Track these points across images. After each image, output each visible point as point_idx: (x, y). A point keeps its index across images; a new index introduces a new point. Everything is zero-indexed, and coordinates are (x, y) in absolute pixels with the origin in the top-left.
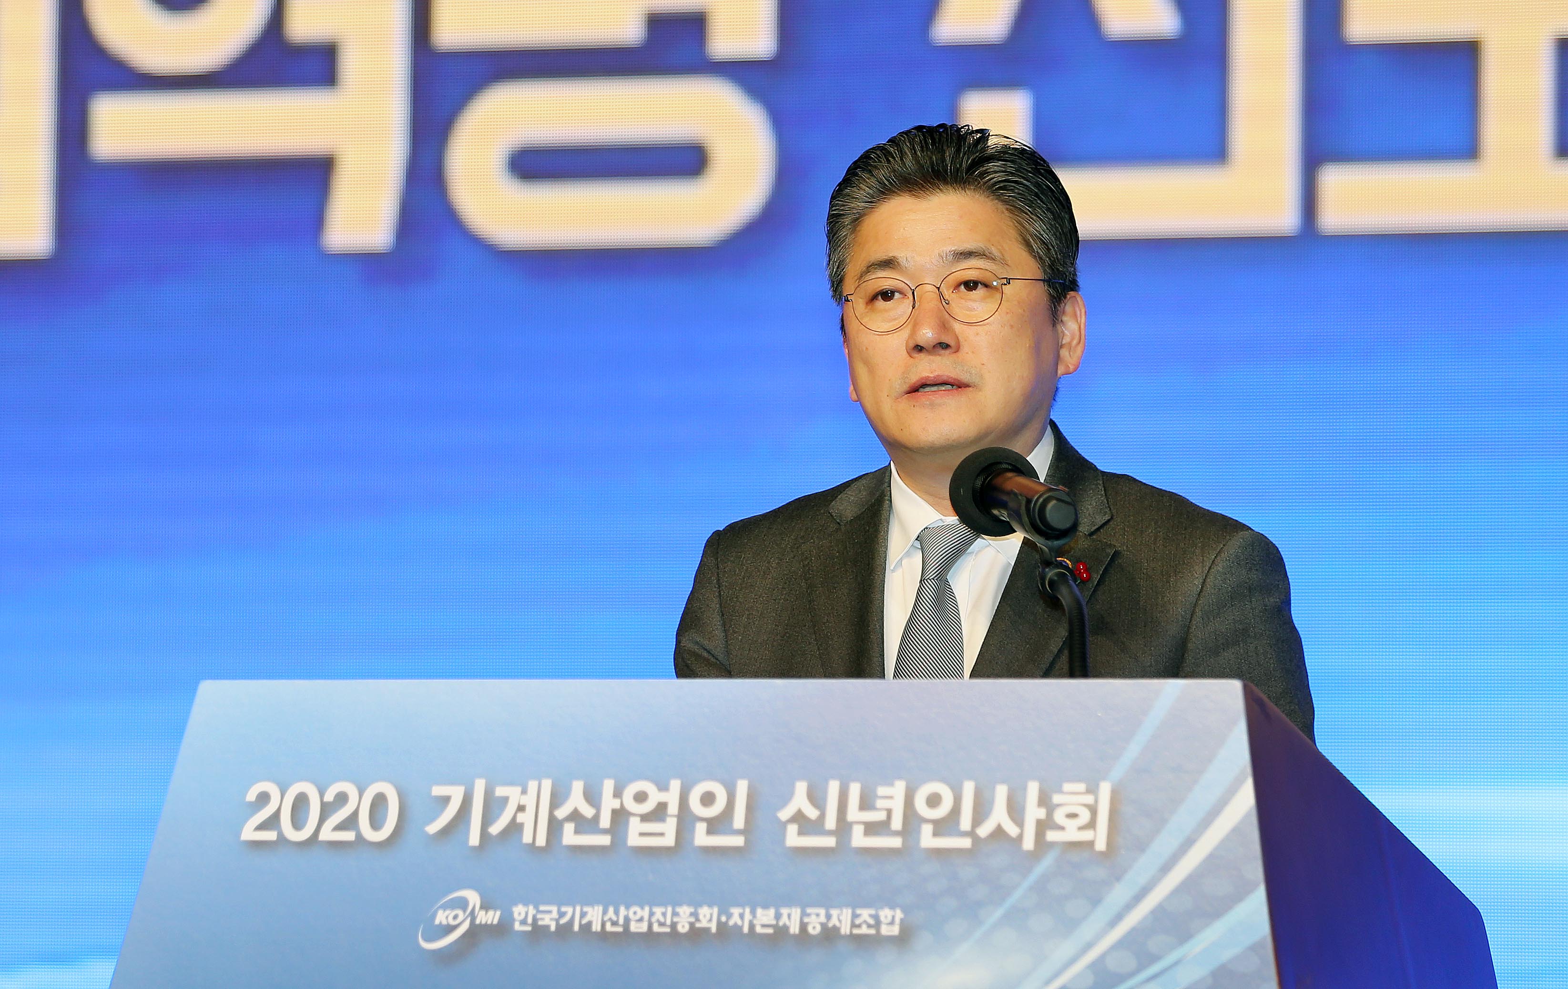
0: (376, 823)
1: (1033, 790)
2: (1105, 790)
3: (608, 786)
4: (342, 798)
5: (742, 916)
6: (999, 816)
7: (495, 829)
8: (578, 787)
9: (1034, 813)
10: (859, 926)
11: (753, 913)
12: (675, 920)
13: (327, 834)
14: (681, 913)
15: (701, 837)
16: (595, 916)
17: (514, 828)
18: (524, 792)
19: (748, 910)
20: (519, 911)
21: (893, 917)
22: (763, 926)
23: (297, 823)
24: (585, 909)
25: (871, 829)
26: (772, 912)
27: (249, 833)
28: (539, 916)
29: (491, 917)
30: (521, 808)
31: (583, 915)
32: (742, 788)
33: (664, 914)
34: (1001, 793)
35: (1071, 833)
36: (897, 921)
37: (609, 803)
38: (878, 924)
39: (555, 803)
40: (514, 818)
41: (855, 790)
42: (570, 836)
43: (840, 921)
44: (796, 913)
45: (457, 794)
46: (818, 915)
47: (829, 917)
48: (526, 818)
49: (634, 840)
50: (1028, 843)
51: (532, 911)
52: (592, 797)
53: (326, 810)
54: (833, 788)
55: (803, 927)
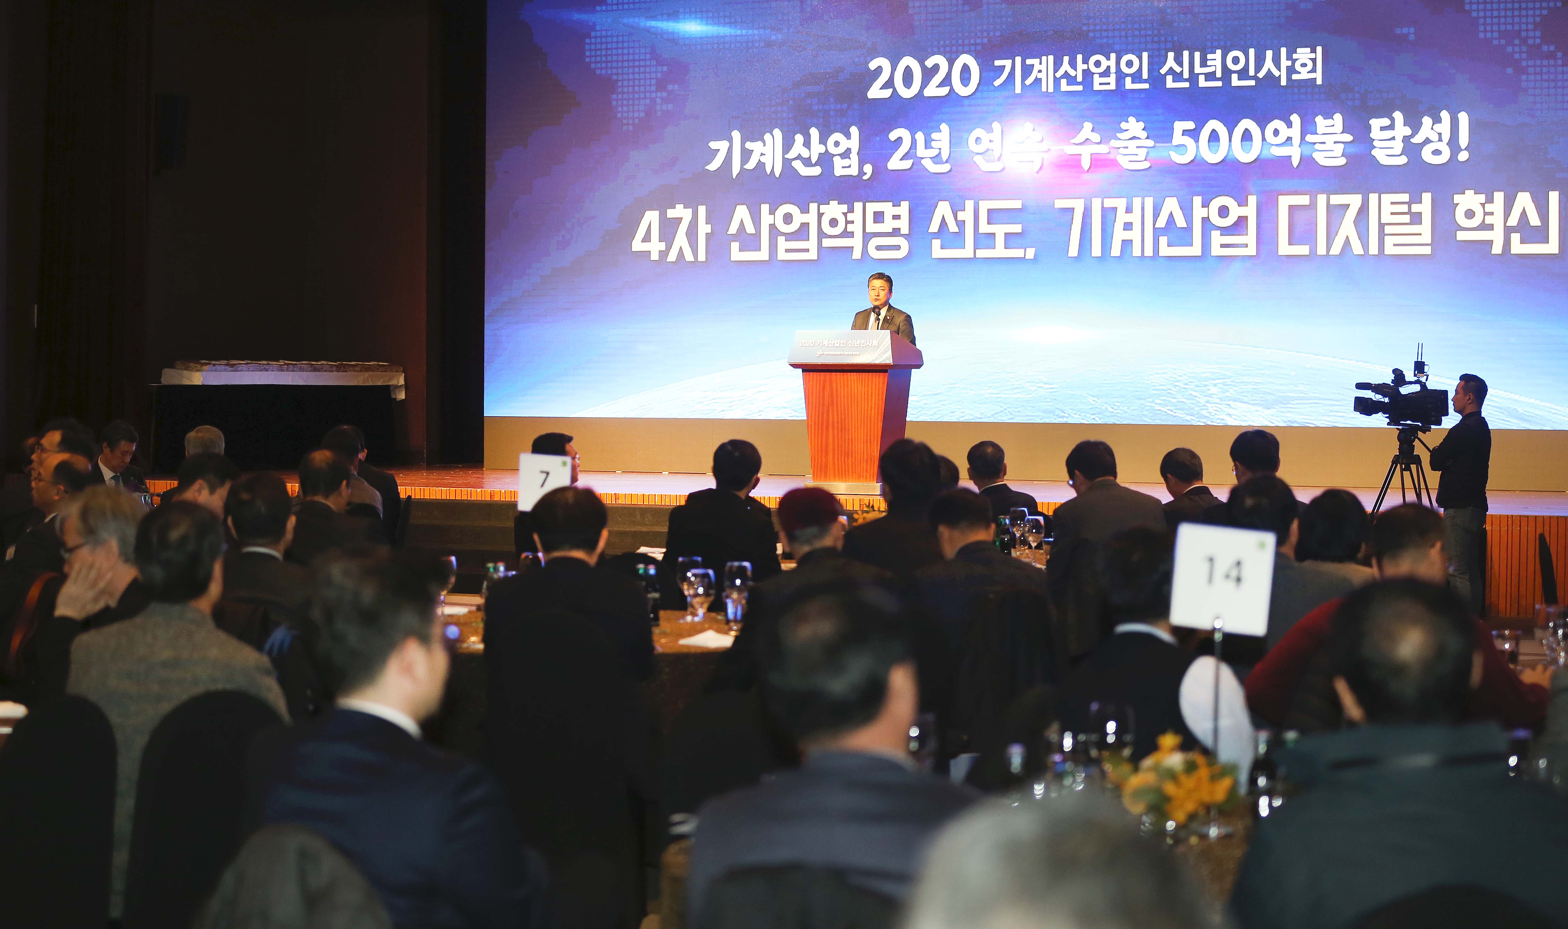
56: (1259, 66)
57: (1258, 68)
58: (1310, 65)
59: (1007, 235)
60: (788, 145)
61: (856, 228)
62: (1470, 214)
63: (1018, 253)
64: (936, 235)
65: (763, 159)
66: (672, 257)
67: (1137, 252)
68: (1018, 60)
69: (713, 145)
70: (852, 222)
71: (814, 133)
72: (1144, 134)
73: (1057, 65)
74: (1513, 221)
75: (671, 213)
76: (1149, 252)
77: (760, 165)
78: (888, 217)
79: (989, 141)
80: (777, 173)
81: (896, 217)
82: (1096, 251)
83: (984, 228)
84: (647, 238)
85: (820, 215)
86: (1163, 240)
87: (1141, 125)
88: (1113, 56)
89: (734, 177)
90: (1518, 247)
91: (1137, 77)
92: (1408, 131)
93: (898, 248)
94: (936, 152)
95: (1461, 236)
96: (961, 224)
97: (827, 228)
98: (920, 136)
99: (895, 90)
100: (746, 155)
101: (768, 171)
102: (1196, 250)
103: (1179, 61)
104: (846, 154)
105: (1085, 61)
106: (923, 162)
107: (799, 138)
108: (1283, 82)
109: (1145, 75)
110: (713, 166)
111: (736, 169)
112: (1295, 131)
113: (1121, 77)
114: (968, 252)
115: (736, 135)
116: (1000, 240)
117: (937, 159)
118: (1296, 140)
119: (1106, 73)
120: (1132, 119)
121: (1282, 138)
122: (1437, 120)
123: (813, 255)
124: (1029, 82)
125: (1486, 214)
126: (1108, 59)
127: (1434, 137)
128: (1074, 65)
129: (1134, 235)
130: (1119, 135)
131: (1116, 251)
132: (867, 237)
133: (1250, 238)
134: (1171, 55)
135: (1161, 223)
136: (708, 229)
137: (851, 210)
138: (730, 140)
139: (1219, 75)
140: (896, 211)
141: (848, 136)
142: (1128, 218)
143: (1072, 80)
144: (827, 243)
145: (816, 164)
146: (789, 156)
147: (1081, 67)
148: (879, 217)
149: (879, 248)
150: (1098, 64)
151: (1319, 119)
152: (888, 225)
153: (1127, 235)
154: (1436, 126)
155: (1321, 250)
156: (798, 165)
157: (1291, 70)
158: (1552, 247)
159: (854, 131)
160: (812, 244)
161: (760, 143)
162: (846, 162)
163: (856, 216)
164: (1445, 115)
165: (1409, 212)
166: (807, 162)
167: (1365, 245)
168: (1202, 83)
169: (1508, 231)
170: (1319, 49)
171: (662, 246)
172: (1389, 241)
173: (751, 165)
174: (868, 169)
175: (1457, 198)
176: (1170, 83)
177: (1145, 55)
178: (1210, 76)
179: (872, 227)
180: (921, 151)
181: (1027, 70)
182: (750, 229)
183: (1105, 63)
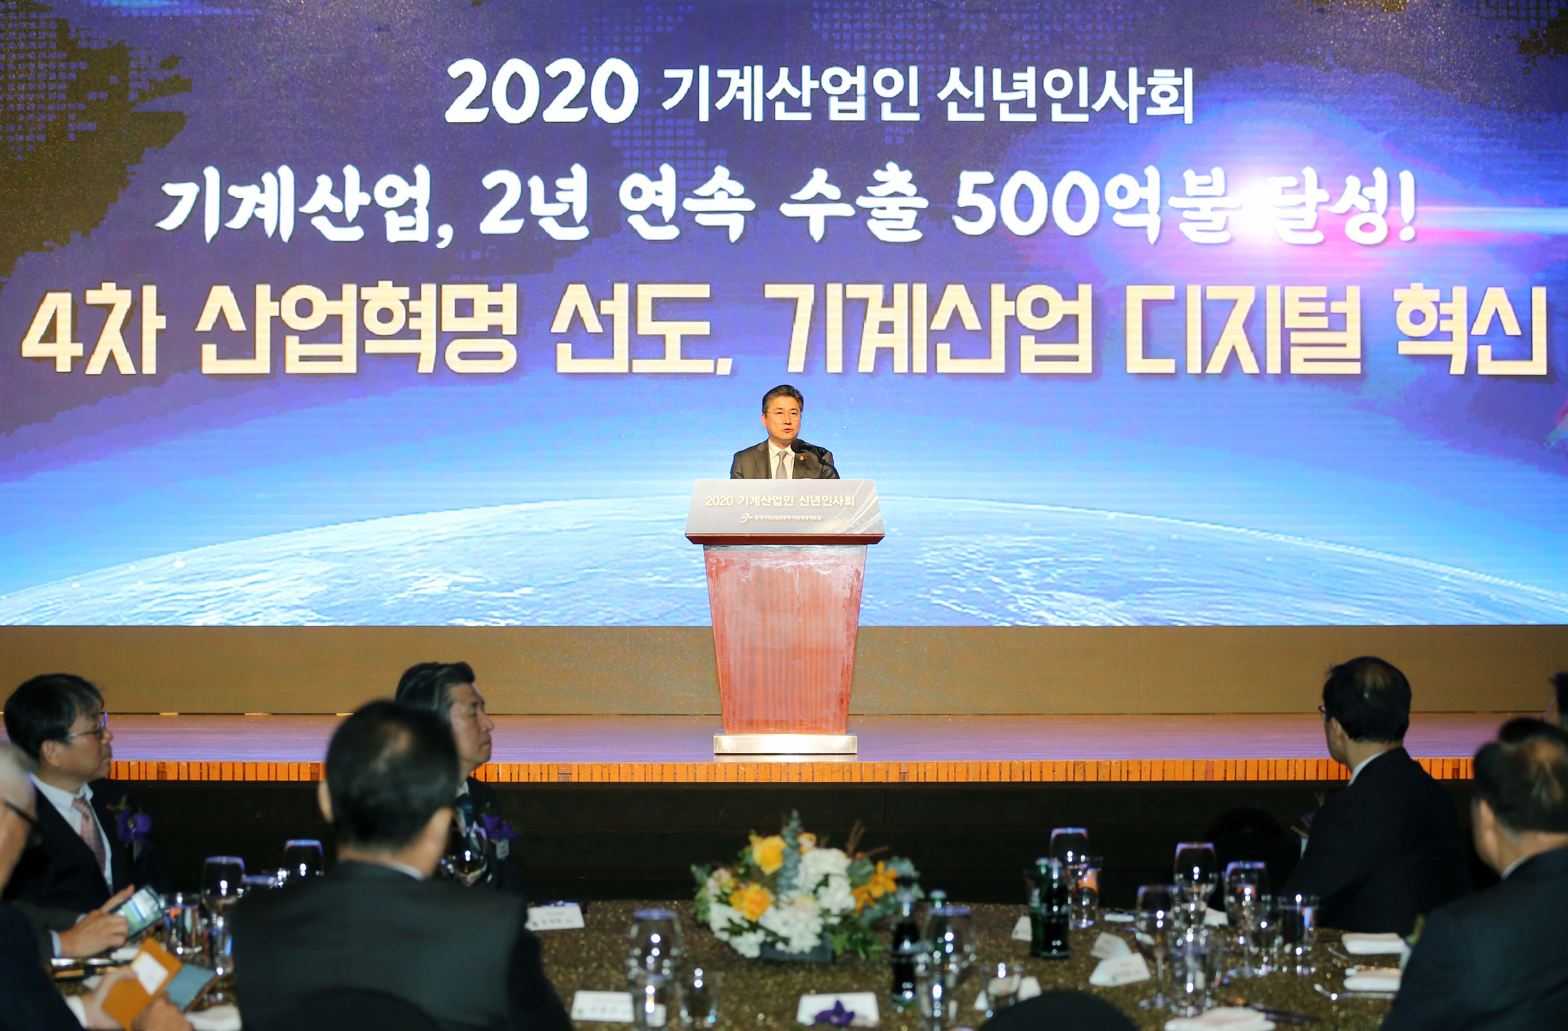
56: (1095, 93)
57: (1094, 95)
58: (1174, 95)
59: (684, 338)
60: (304, 191)
61: (426, 324)
62: (1417, 317)
63: (704, 366)
64: (562, 338)
65: (260, 213)
66: (96, 366)
67: (900, 365)
68: (704, 70)
69: (170, 189)
70: (418, 315)
71: (351, 174)
72: (912, 189)
73: (770, 80)
74: (1481, 328)
75: (93, 297)
76: (921, 366)
77: (256, 223)
78: (480, 307)
79: (654, 193)
80: (286, 234)
81: (496, 308)
82: (835, 363)
83: (647, 326)
84: (50, 336)
85: (361, 304)
86: (944, 349)
87: (908, 175)
88: (861, 70)
89: (208, 239)
90: (1487, 366)
91: (900, 103)
92: (1323, 195)
93: (498, 356)
94: (564, 208)
95: (1406, 348)
96: (607, 321)
97: (372, 323)
98: (536, 184)
99: (493, 110)
100: (229, 206)
101: (270, 230)
102: (996, 364)
103: (968, 80)
104: (408, 208)
105: (816, 75)
106: (542, 223)
107: (324, 182)
108: (1133, 118)
109: (913, 101)
110: (170, 223)
111: (211, 228)
112: (1152, 192)
113: (874, 102)
114: (619, 363)
115: (212, 175)
116: (673, 347)
117: (566, 220)
118: (1154, 204)
119: (851, 95)
120: (892, 166)
121: (1130, 202)
122: (1368, 181)
123: (349, 366)
124: (721, 104)
125: (1441, 317)
126: (854, 73)
127: (1364, 205)
128: (796, 80)
129: (897, 340)
130: (870, 189)
131: (866, 363)
132: (444, 339)
133: (1084, 348)
134: (955, 72)
135: (941, 322)
136: (161, 322)
137: (416, 295)
138: (202, 182)
139: (1031, 103)
140: (495, 298)
141: (412, 180)
142: (887, 315)
143: (793, 105)
144: (372, 346)
145: (354, 223)
146: (306, 209)
147: (808, 84)
148: (464, 308)
149: (464, 356)
150: (836, 81)
151: (1189, 175)
152: (481, 321)
153: (885, 341)
154: (1367, 191)
155: (1194, 366)
156: (322, 224)
157: (1145, 101)
158: (1538, 366)
159: (422, 172)
160: (348, 347)
161: (255, 189)
162: (408, 221)
163: (426, 303)
164: (1380, 174)
165: (1327, 313)
166: (338, 220)
167: (1261, 359)
168: (1005, 115)
169: (1473, 343)
170: (1188, 72)
171: (78, 349)
172: (1297, 355)
173: (238, 222)
174: (446, 232)
175: (1398, 295)
176: (953, 114)
177: (913, 71)
178: (1018, 106)
179: (451, 323)
180: (538, 206)
181: (719, 87)
182: (236, 323)
183: (848, 80)
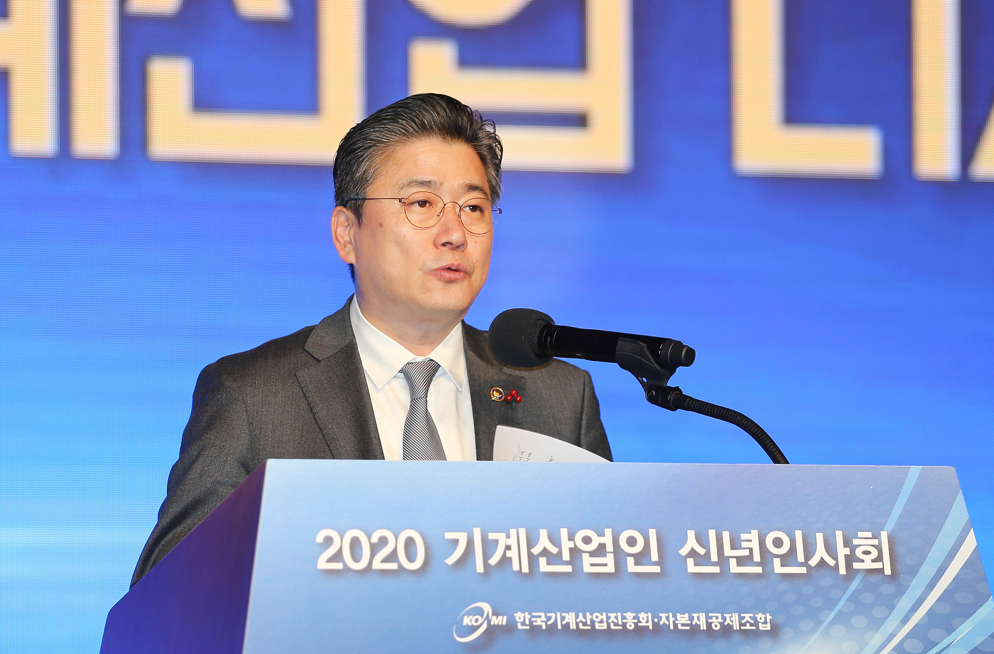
0: (411, 558)
1: (839, 535)
2: (884, 535)
3: (564, 533)
4: (383, 541)
5: (668, 618)
6: (821, 553)
7: (493, 561)
8: (543, 534)
9: (842, 551)
10: (745, 625)
11: (675, 616)
12: (624, 621)
13: (377, 565)
14: (628, 617)
15: (631, 567)
16: (570, 618)
17: (505, 561)
18: (508, 537)
19: (671, 614)
20: (519, 616)
21: (766, 618)
22: (683, 625)
23: (356, 558)
24: (563, 614)
25: (741, 561)
26: (687, 615)
27: (322, 564)
28: (533, 619)
29: (501, 620)
30: (508, 548)
31: (563, 618)
32: (653, 534)
33: (616, 618)
34: (820, 537)
35: (868, 564)
36: (768, 621)
37: (566, 545)
38: (756, 624)
39: (530, 544)
40: (505, 553)
41: (726, 535)
42: (543, 566)
43: (732, 621)
44: (703, 616)
45: (463, 538)
46: (717, 618)
47: (724, 619)
48: (512, 554)
49: (587, 569)
50: (843, 570)
51: (528, 617)
52: (554, 540)
53: (375, 549)
54: (712, 534)
55: (709, 625)
